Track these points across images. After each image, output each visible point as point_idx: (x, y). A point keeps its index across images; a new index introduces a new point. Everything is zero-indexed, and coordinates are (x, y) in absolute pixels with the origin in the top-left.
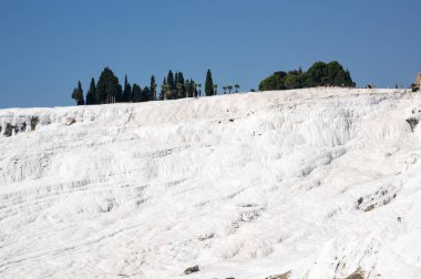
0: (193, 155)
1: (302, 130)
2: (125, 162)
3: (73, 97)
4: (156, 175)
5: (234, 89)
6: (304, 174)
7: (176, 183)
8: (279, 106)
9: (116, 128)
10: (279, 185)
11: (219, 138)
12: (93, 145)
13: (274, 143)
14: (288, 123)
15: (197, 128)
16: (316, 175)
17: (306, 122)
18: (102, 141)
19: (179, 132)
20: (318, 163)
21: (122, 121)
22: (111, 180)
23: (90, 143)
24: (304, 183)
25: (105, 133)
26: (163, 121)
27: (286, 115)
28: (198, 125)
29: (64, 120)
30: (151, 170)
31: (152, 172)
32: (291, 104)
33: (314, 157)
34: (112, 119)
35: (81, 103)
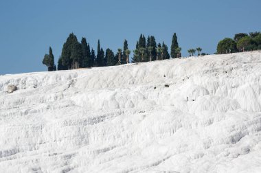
0: (124, 122)
1: (237, 95)
2: (56, 130)
3: (44, 63)
4: (87, 143)
5: (197, 52)
6: (233, 141)
7: (106, 150)
8: (214, 71)
9: (53, 95)
10: (206, 152)
11: (154, 103)
12: (26, 113)
13: (206, 109)
14: (223, 88)
15: (132, 94)
16: (246, 141)
17: (242, 87)
18: (37, 109)
19: (113, 98)
20: (249, 129)
21: (61, 88)
22: (42, 148)
23: (24, 111)
24: (231, 150)
25: (42, 101)
26: (101, 88)
27: (220, 80)
28: (134, 91)
29: (6, 88)
30: (82, 138)
31: (82, 140)
32: (227, 68)
33: (246, 123)
34: (53, 86)
35: (52, 68)
